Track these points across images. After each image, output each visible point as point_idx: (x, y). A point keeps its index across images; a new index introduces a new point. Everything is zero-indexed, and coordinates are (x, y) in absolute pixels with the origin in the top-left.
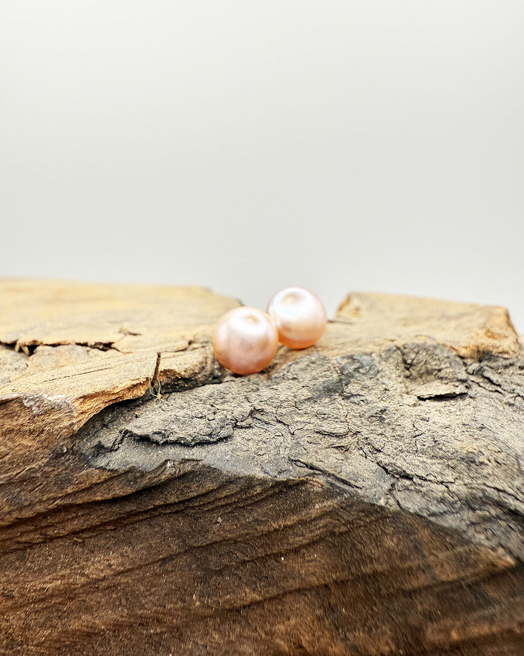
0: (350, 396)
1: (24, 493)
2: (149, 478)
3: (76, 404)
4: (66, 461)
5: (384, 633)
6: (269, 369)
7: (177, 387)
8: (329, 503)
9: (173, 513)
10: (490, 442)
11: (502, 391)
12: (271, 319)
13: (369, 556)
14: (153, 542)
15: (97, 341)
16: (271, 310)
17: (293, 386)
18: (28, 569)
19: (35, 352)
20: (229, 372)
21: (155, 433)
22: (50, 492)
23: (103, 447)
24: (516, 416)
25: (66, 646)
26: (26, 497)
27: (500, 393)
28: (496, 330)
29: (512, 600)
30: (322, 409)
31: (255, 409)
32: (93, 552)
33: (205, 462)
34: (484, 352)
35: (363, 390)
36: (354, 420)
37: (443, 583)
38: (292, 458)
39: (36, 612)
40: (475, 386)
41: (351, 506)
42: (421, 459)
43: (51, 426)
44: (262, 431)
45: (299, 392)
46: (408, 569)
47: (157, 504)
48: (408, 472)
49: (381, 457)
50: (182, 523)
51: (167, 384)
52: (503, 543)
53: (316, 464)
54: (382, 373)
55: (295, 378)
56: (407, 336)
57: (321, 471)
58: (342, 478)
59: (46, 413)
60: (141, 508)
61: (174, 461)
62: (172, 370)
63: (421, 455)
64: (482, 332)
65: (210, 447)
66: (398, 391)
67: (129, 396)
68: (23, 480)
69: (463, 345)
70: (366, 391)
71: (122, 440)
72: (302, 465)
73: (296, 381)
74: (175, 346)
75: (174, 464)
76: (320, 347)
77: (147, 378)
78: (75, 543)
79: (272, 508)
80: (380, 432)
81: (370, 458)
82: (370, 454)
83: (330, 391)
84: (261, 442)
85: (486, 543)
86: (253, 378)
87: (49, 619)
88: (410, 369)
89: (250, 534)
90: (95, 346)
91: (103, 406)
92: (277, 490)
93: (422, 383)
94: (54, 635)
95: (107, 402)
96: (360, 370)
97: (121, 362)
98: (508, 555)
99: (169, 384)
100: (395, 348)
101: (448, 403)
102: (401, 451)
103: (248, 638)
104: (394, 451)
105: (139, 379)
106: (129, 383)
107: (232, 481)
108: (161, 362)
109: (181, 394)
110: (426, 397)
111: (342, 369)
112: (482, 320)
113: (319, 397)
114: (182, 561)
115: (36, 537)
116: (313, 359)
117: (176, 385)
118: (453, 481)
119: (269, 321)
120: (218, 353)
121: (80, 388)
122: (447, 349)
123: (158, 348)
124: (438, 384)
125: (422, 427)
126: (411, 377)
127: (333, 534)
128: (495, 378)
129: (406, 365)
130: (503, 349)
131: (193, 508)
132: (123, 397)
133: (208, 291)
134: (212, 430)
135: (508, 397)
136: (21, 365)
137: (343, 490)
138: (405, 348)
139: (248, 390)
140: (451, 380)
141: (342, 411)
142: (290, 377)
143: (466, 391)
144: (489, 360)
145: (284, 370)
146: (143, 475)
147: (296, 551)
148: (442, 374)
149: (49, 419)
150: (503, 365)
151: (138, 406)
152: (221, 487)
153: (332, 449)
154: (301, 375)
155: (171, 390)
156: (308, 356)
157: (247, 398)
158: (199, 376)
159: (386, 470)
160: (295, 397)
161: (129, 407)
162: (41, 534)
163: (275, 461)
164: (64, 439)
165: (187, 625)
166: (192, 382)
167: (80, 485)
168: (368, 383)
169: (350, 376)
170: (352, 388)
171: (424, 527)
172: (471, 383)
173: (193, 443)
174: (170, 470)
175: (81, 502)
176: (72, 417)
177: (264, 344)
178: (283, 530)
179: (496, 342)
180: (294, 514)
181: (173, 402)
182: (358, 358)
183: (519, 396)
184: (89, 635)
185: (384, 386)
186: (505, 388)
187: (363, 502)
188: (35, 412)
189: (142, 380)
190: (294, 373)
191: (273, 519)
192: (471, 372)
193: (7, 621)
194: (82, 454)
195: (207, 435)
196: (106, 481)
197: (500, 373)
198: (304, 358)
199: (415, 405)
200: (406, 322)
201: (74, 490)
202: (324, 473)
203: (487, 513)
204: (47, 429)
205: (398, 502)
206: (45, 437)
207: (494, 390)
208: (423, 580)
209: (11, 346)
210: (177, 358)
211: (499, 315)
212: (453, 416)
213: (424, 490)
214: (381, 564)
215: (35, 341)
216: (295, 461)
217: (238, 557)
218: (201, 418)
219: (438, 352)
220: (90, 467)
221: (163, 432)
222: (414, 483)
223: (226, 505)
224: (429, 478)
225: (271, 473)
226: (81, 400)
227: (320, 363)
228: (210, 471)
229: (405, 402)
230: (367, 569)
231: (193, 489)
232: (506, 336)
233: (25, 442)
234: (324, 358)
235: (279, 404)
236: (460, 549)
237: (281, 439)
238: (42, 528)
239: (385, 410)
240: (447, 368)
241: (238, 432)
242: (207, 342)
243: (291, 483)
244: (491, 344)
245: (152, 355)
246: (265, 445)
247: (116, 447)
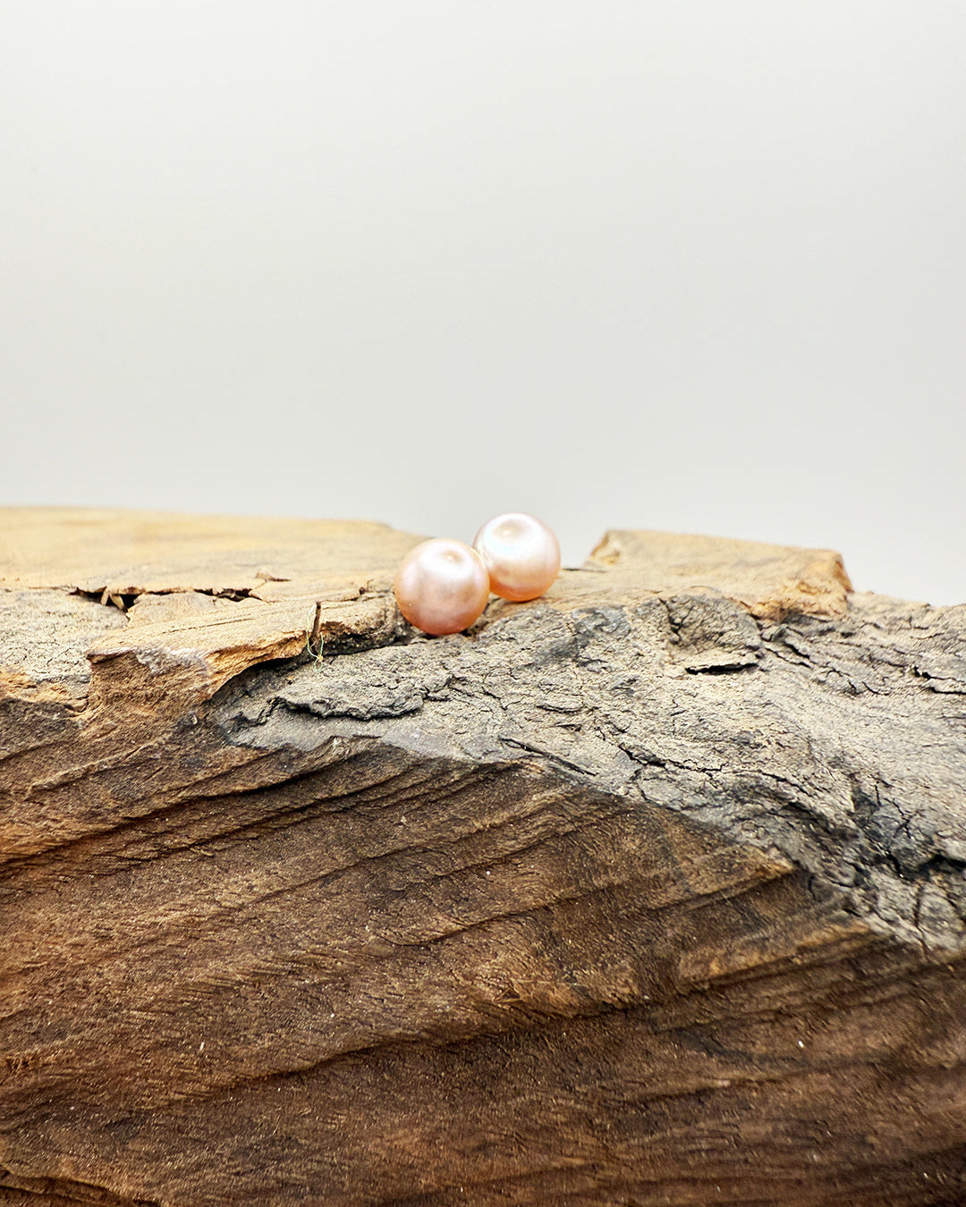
0: (588, 662)
1: (136, 782)
2: (308, 760)
3: (211, 660)
4: (197, 736)
5: (623, 969)
6: (477, 630)
7: (345, 648)
8: (552, 794)
9: (340, 812)
10: (774, 721)
11: (811, 665)
12: (481, 557)
13: (603, 864)
14: (311, 854)
15: (226, 588)
16: (480, 545)
17: (508, 649)
18: (134, 897)
19: (135, 602)
20: (417, 630)
21: (317, 702)
22: (171, 780)
23: (245, 719)
24: (825, 697)
25: (184, 1010)
26: (141, 786)
27: (807, 666)
28: (815, 582)
29: (789, 919)
30: (547, 678)
31: (453, 676)
32: (227, 871)
33: (385, 739)
34: (790, 612)
35: (606, 654)
36: (591, 692)
37: (699, 896)
38: (503, 737)
39: (143, 960)
40: (770, 657)
41: (580, 796)
42: (679, 742)
43: (176, 689)
44: (463, 705)
45: (517, 655)
46: (653, 880)
47: (318, 797)
48: (659, 756)
49: (624, 738)
50: (352, 827)
51: (331, 643)
52: (778, 842)
53: (534, 744)
54: (635, 633)
55: (512, 639)
56: (677, 587)
57: (541, 753)
58: (570, 761)
59: (169, 671)
60: (296, 804)
61: (342, 738)
62: (338, 624)
63: (680, 737)
64: (793, 584)
65: (391, 722)
66: (658, 657)
67: (280, 654)
68: (136, 764)
69: (760, 600)
70: (610, 656)
71: (271, 711)
72: (515, 745)
73: (513, 642)
74: (339, 594)
75: (342, 742)
76: (550, 598)
77: (304, 632)
78: (202, 858)
79: (474, 801)
80: (626, 708)
81: (609, 740)
82: (610, 736)
83: (559, 655)
84: (461, 719)
85: (755, 842)
86: (453, 639)
87: (161, 969)
88: (680, 632)
89: (444, 838)
90: (223, 595)
91: (245, 665)
92: (481, 777)
93: (696, 652)
94: (167, 992)
95: (250, 661)
96: (604, 628)
97: (267, 612)
98: (784, 859)
99: (334, 643)
100: (658, 602)
101: (728, 677)
102: (653, 732)
103: (439, 984)
104: (643, 731)
105: (293, 632)
106: (280, 637)
107: (420, 764)
108: (322, 612)
109: (350, 657)
110: (699, 668)
111: (579, 626)
112: (796, 568)
113: (544, 662)
114: (350, 880)
115: (147, 849)
116: (539, 613)
117: (344, 644)
118: (719, 768)
119: (476, 559)
120: (403, 604)
121: (214, 640)
122: (735, 605)
123: (318, 596)
124: (720, 653)
125: (684, 702)
126: (681, 644)
127: (556, 836)
128: (801, 646)
129: (673, 626)
130: (820, 608)
131: (367, 803)
132: (271, 654)
133: (386, 527)
134: (394, 700)
135: (818, 673)
136: (114, 622)
137: (570, 776)
138: (673, 602)
139: (444, 654)
140: (737, 647)
141: (575, 682)
142: (505, 637)
143: (756, 661)
144: (798, 622)
145: (496, 627)
146: (301, 755)
147: (506, 861)
148: (723, 639)
149: (172, 680)
150: (817, 631)
151: (291, 670)
152: (406, 773)
153: (559, 728)
154: (520, 634)
155: (336, 652)
156: (530, 610)
157: (442, 664)
158: (376, 633)
159: (630, 754)
160: (510, 662)
161: (278, 671)
162: (154, 845)
163: (479, 740)
164: (195, 706)
165: (356, 972)
166: (366, 641)
167: (215, 770)
168: (614, 645)
169: (589, 635)
170: (590, 652)
171: (676, 823)
172: (765, 652)
173: (369, 716)
174: (336, 750)
175: (215, 794)
176: (204, 677)
177: (468, 592)
178: (489, 831)
179: (811, 598)
180: (504, 809)
181: (339, 666)
182: (602, 612)
183: (834, 671)
184: (217, 991)
185: (636, 650)
186: (816, 661)
187: (594, 791)
188: (153, 671)
189: (298, 634)
190: (510, 631)
191: (474, 816)
192: (768, 638)
193: (100, 975)
194: (218, 727)
195: (387, 707)
196: (250, 763)
197: (812, 642)
198: (526, 613)
199: (681, 678)
200: (683, 571)
201: (207, 776)
202: (545, 755)
203: (760, 807)
204: (170, 693)
205: (642, 792)
206: (167, 704)
207: (798, 662)
208: (673, 893)
209: (95, 596)
210: (344, 609)
211: (824, 561)
212: (731, 693)
213: (678, 778)
214: (619, 874)
215: (132, 589)
216: (506, 740)
217: (428, 872)
218: (379, 686)
219: (720, 608)
220: (229, 743)
221: (328, 701)
222: (667, 770)
223: (412, 799)
224: (686, 764)
225: (474, 754)
226: (217, 655)
227: (548, 618)
228: (390, 752)
229: (666, 673)
230: (600, 882)
231: (368, 777)
232: (829, 590)
233: (139, 712)
234: (554, 613)
235: (487, 671)
236: (720, 851)
237: (489, 715)
238: (157, 835)
239: (635, 680)
240: (731, 630)
241: (428, 705)
242: (386, 592)
243: (500, 767)
244: (802, 600)
245: (309, 605)
246: (466, 722)
247: (263, 721)
